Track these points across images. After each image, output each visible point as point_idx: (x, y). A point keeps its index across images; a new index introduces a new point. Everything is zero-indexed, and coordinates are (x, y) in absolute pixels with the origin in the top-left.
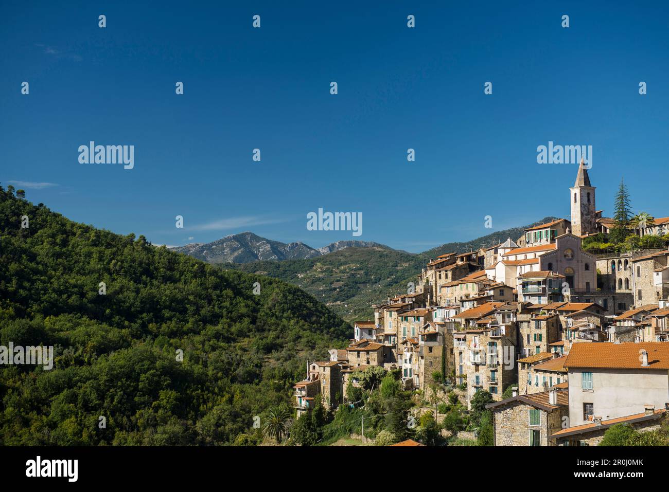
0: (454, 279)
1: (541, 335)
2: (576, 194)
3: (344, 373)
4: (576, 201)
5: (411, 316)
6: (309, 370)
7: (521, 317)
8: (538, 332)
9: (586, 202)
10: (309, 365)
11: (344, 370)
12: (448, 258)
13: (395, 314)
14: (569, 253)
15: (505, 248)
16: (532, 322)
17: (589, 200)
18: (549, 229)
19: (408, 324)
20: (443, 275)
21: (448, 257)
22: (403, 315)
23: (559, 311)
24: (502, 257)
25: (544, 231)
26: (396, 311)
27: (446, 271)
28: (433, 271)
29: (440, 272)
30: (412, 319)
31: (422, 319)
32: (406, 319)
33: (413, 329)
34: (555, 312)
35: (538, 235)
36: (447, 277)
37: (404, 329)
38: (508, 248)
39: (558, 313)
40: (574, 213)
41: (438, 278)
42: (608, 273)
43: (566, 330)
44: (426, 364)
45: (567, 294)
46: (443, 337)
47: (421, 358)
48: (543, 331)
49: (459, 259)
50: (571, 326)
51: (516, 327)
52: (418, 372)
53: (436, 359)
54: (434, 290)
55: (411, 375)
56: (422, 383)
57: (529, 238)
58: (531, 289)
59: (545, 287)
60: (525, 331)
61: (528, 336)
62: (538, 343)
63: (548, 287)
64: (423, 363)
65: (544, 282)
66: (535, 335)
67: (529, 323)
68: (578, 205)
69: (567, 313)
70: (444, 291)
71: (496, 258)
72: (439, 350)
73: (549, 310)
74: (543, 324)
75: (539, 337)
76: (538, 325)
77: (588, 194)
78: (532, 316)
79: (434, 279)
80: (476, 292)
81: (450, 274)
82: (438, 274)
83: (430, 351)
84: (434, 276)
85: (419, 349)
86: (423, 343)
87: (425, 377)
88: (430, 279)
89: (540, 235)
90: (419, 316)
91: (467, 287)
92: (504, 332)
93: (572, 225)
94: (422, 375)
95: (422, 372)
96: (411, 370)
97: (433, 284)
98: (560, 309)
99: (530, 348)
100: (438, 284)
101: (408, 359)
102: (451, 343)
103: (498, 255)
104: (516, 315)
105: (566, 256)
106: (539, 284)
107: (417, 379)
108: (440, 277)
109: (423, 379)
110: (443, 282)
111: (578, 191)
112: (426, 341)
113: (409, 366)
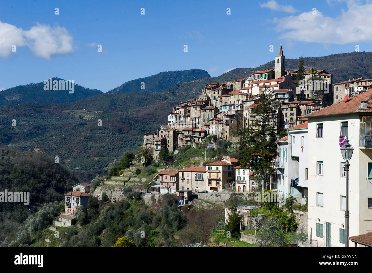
0: (222, 94)
1: (293, 113)
2: (278, 59)
3: (179, 134)
4: (278, 62)
5: (208, 110)
6: (158, 133)
7: (284, 107)
8: (292, 112)
10: (159, 131)
11: (178, 133)
12: (216, 85)
13: (199, 109)
14: (288, 83)
15: (249, 81)
16: (288, 108)
17: (284, 62)
19: (205, 113)
20: (216, 92)
21: (216, 84)
22: (203, 109)
23: (299, 104)
24: (249, 84)
25: (264, 75)
26: (200, 107)
27: (219, 90)
28: (210, 91)
29: (214, 91)
30: (208, 111)
31: (213, 111)
32: (204, 110)
33: (208, 115)
34: (297, 104)
35: (260, 76)
36: (218, 93)
37: (204, 115)
38: (251, 81)
39: (299, 105)
40: (277, 67)
41: (213, 93)
42: (298, 92)
43: (305, 111)
44: (230, 128)
45: (296, 99)
46: (237, 116)
47: (226, 125)
48: (294, 111)
49: (221, 86)
50: (311, 109)
51: (280, 111)
52: (222, 132)
53: (234, 126)
54: (211, 99)
55: (216, 133)
56: (227, 136)
57: (254, 77)
58: (280, 96)
59: (288, 95)
60: (284, 112)
61: (286, 114)
62: (292, 116)
63: (289, 95)
64: (228, 127)
65: (288, 93)
66: (290, 113)
67: (287, 109)
68: (280, 64)
69: (303, 105)
70: (223, 98)
71: (244, 85)
72: (235, 122)
73: (294, 104)
74: (294, 109)
75: (292, 114)
76: (292, 109)
77: (284, 59)
78: (289, 106)
79: (211, 94)
80: (244, 98)
81: (220, 92)
82: (213, 91)
83: (232, 122)
84: (211, 92)
85: (225, 122)
86: (229, 119)
87: (229, 133)
88: (209, 94)
89: (262, 76)
90: (212, 110)
91: (238, 97)
92: (277, 112)
93: (276, 72)
94: (227, 132)
95: (227, 131)
96: (216, 131)
97: (210, 96)
98: (300, 103)
99: (287, 119)
100: (213, 96)
101: (214, 127)
102: (240, 119)
103: (246, 84)
104: (280, 106)
105: (287, 84)
106: (284, 94)
107: (221, 135)
108: (214, 93)
109: (228, 134)
110: (216, 95)
111: (280, 58)
112: (230, 118)
113: (214, 130)
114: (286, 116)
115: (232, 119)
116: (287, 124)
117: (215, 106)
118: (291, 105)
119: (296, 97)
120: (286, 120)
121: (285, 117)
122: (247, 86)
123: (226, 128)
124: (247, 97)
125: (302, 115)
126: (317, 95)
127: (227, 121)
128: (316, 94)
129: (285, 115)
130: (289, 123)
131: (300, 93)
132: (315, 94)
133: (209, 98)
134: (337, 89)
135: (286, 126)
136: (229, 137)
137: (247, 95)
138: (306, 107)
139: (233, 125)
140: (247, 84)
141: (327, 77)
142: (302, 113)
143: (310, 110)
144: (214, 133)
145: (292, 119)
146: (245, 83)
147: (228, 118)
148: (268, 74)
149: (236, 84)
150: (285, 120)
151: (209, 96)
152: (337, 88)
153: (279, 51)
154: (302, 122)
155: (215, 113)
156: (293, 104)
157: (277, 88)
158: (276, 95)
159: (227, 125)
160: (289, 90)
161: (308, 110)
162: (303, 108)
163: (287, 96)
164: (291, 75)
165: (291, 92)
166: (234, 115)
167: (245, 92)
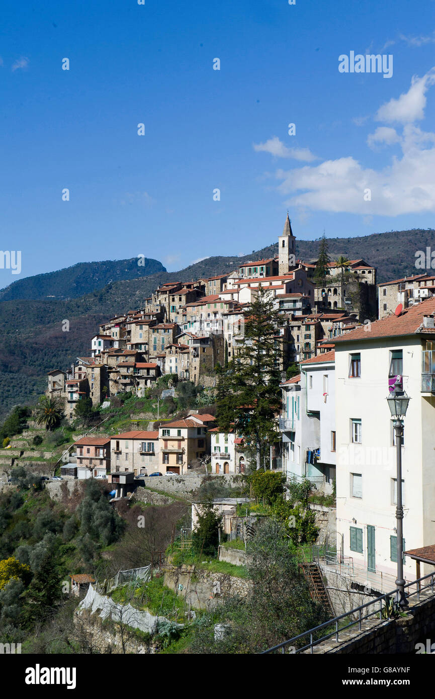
0: (187, 302)
1: (310, 335)
2: (284, 241)
3: (110, 372)
4: (283, 246)
5: (162, 329)
6: (74, 371)
7: (293, 323)
8: (308, 332)
9: (291, 248)
10: (74, 368)
11: (109, 370)
12: (175, 286)
13: (146, 328)
14: (300, 282)
15: (234, 279)
16: (302, 326)
17: (293, 247)
18: (265, 266)
19: (158, 334)
20: (177, 298)
21: (177, 285)
22: (153, 328)
23: (321, 319)
24: (233, 285)
25: (259, 268)
26: (148, 325)
28: (165, 296)
29: (173, 296)
30: (163, 331)
31: (171, 331)
32: (155, 330)
33: (163, 339)
34: (318, 320)
35: (252, 270)
36: (180, 300)
37: (155, 339)
38: (237, 279)
39: (319, 320)
40: (282, 255)
41: (171, 300)
42: (318, 298)
43: (331, 331)
44: (200, 361)
45: (315, 309)
46: (213, 341)
47: (194, 357)
48: (312, 332)
49: (185, 287)
50: (341, 327)
51: (288, 330)
52: (187, 368)
53: (209, 357)
54: (167, 310)
55: (176, 371)
56: (195, 375)
57: (242, 272)
58: (287, 306)
59: (301, 304)
60: (295, 333)
61: (298, 336)
62: (308, 340)
63: (303, 304)
64: (198, 359)
65: (301, 300)
66: (305, 335)
67: (299, 327)
68: (286, 249)
69: (327, 320)
70: (189, 309)
71: (226, 286)
72: (210, 350)
73: (312, 319)
74: (312, 328)
75: (308, 337)
76: (308, 328)
77: (293, 241)
78: (303, 322)
79: (167, 301)
80: (226, 309)
81: (184, 298)
82: (171, 297)
83: (204, 351)
84: (167, 299)
85: (192, 350)
86: (199, 345)
87: (200, 370)
88: (163, 302)
89: (255, 270)
90: (169, 329)
91: (215, 306)
92: (283, 333)
93: (279, 263)
94: (195, 369)
95: (195, 367)
96: (176, 367)
97: (166, 306)
98: (320, 317)
99: (299, 344)
100: (171, 305)
101: (173, 359)
102: (217, 345)
103: (228, 284)
104: (288, 322)
105: (298, 284)
106: (295, 302)
107: (185, 373)
108: (173, 300)
109: (197, 372)
110: (177, 304)
111: (286, 239)
112: (201, 343)
113: (173, 365)
114: (298, 340)
115: (204, 346)
116: (299, 353)
117: (175, 323)
118: (306, 320)
119: (315, 307)
120: (298, 346)
121: (296, 341)
122: (230, 287)
123: (194, 361)
124: (230, 307)
125: (326, 338)
126: (351, 304)
127: (195, 349)
128: (350, 302)
129: (295, 338)
130: (303, 353)
131: (321, 299)
132: (347, 302)
133: (163, 309)
134: (385, 294)
135: (298, 356)
136: (200, 376)
137: (229, 303)
138: (331, 323)
139: (207, 356)
140: (230, 284)
141: (367, 272)
142: (325, 335)
143: (339, 329)
144: (174, 369)
145: (307, 344)
146: (226, 282)
147: (197, 343)
148: (267, 268)
149: (210, 283)
150: (296, 347)
151: (164, 305)
152: (385, 291)
153: (285, 228)
154: (326, 350)
155: (174, 335)
156: (310, 320)
157: (282, 292)
158: (281, 303)
159: (196, 356)
160: (304, 295)
161: (336, 329)
162: (327, 325)
163: (299, 305)
164: (306, 269)
165: (307, 298)
166: (208, 338)
167: (227, 297)
